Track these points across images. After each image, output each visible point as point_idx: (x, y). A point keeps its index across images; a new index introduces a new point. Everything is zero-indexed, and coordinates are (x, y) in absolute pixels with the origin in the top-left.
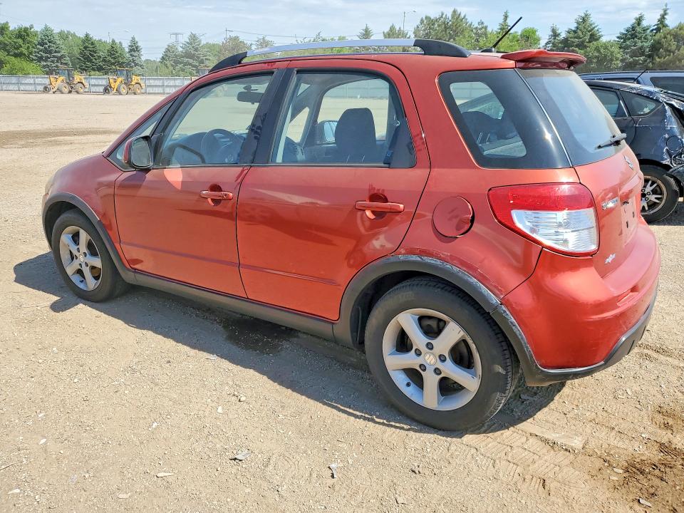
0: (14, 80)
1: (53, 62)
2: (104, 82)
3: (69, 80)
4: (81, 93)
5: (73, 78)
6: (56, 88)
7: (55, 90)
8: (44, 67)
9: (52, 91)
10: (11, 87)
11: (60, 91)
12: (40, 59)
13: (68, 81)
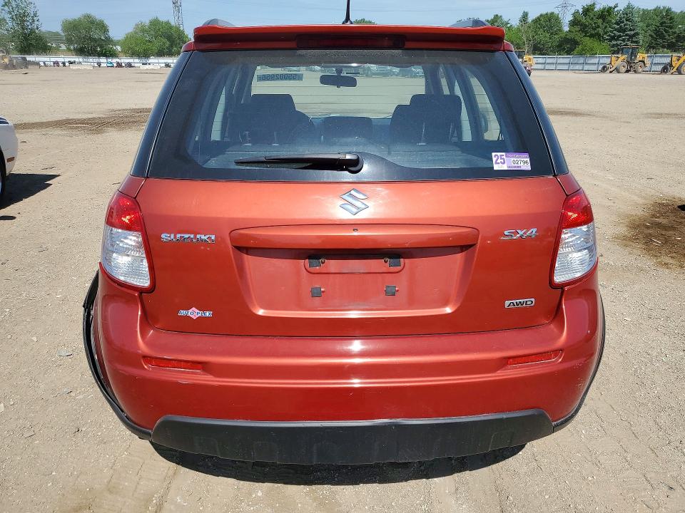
0: (581, 60)
1: (624, 40)
2: (667, 60)
3: (631, 58)
4: (639, 73)
5: (636, 56)
6: (614, 68)
7: (612, 70)
8: (613, 46)
9: (610, 70)
10: (577, 67)
11: (618, 70)
12: (613, 38)
13: (629, 60)
